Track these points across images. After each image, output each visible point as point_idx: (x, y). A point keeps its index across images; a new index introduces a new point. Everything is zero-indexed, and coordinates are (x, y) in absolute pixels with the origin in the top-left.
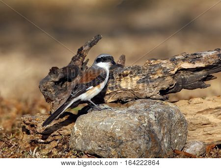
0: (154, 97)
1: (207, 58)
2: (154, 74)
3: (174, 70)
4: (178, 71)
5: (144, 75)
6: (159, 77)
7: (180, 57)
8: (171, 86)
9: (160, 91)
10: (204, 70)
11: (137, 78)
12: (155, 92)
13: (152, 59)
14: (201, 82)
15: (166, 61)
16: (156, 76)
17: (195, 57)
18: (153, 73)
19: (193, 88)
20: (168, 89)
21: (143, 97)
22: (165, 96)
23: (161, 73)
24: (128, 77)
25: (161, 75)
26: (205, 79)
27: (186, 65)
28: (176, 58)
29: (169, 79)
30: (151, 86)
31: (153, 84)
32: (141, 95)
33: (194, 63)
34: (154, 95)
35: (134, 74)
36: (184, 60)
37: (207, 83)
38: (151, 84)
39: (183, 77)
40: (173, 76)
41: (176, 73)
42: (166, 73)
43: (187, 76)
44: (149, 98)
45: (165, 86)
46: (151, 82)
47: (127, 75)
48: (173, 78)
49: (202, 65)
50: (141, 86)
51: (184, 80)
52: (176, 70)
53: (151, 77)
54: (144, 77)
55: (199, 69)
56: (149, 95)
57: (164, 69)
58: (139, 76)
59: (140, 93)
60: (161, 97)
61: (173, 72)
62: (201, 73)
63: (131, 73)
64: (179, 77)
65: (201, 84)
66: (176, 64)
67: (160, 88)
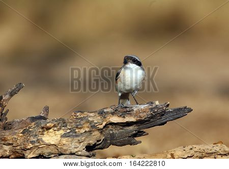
0: (80, 153)
1: (139, 112)
2: (80, 128)
3: (102, 124)
4: (106, 125)
5: (70, 129)
6: (85, 132)
7: (109, 110)
8: (98, 141)
9: (86, 147)
10: (135, 125)
11: (62, 132)
12: (81, 148)
13: (78, 112)
14: (131, 138)
15: (93, 113)
16: (82, 130)
17: (125, 110)
18: (79, 127)
19: (122, 144)
20: (95, 145)
21: (68, 152)
22: (91, 153)
23: (88, 127)
24: (51, 130)
25: (87, 130)
26: (135, 135)
27: (115, 119)
28: (105, 110)
29: (96, 135)
30: (76, 141)
31: (79, 138)
32: (65, 150)
33: (124, 117)
34: (79, 151)
35: (59, 127)
36: (113, 114)
37: (137, 139)
38: (76, 139)
39: (111, 132)
40: (101, 131)
41: (104, 127)
42: (93, 127)
43: (116, 131)
44: (74, 154)
45: (92, 142)
46: (77, 136)
47: (50, 128)
48: (101, 133)
49: (133, 119)
50: (64, 141)
51: (112, 136)
52: (104, 124)
53: (77, 131)
54: (69, 131)
55: (129, 124)
56: (74, 151)
57: (91, 122)
58: (63, 130)
59: (65, 148)
60: (87, 153)
61: (101, 127)
62: (131, 128)
63: (54, 126)
64: (107, 132)
65: (130, 140)
66: (105, 118)
67: (86, 143)
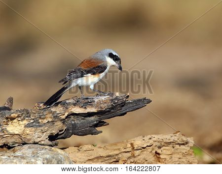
0: (43, 142)
1: (100, 103)
2: (43, 119)
3: (64, 115)
4: (68, 115)
5: (33, 119)
6: (48, 122)
7: (71, 101)
8: (60, 131)
9: (49, 137)
10: (96, 116)
11: (25, 122)
12: (44, 138)
13: (41, 103)
14: (92, 128)
16: (45, 120)
17: (86, 101)
18: (42, 117)
19: (84, 134)
20: (57, 135)
21: (31, 142)
22: (54, 142)
23: (51, 118)
24: (15, 121)
25: (50, 120)
26: (96, 126)
27: (77, 110)
28: (67, 101)
29: (59, 125)
30: (40, 131)
31: (42, 128)
32: (29, 140)
33: (86, 108)
34: (42, 141)
35: (22, 118)
36: (75, 105)
37: (98, 129)
38: (39, 129)
39: (73, 122)
40: (63, 121)
41: (66, 117)
42: (56, 117)
43: (78, 121)
44: (37, 143)
45: (55, 132)
46: (40, 126)
47: (14, 119)
48: (64, 123)
49: (94, 110)
50: (28, 131)
51: (74, 126)
52: (66, 114)
53: (40, 121)
54: (32, 121)
55: (90, 115)
56: (37, 140)
57: (53, 113)
58: (27, 120)
59: (28, 138)
60: (50, 143)
61: (63, 117)
62: (92, 118)
63: (18, 116)
64: (69, 122)
65: (91, 130)
66: (67, 108)
67: (49, 133)
